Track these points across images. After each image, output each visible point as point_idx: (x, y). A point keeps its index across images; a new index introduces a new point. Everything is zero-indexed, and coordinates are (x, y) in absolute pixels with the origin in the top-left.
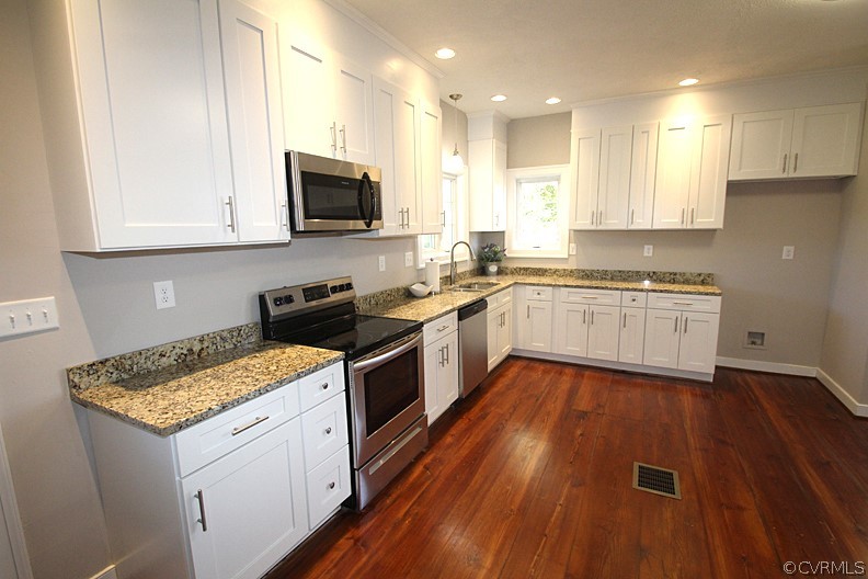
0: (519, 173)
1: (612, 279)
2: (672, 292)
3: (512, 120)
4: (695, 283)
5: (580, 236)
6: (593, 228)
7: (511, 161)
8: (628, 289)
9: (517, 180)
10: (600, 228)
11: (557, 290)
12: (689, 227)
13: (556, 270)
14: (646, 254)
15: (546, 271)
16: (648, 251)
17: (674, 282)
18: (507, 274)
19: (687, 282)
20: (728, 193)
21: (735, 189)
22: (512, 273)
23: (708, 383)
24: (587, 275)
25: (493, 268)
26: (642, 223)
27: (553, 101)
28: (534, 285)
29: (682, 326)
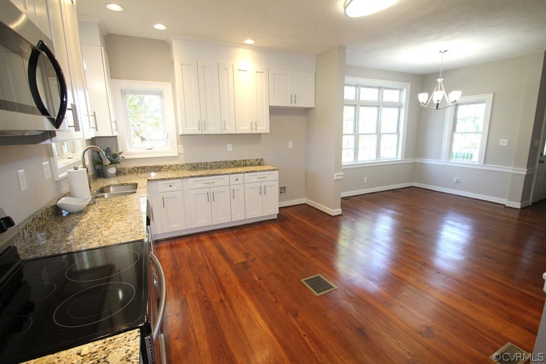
0: (125, 84)
1: (211, 168)
2: (256, 171)
3: (109, 34)
4: (256, 165)
5: (186, 139)
6: (200, 133)
7: (114, 72)
8: (233, 173)
9: (121, 90)
10: (204, 132)
11: (185, 180)
12: (255, 132)
13: (170, 166)
14: (228, 150)
15: (162, 167)
16: (230, 147)
17: (246, 165)
18: (125, 174)
19: (252, 165)
20: (270, 113)
21: (274, 111)
22: (130, 172)
23: (275, 219)
24: (194, 167)
25: (112, 170)
26: (230, 130)
27: (160, 27)
28: (165, 179)
29: (263, 191)
